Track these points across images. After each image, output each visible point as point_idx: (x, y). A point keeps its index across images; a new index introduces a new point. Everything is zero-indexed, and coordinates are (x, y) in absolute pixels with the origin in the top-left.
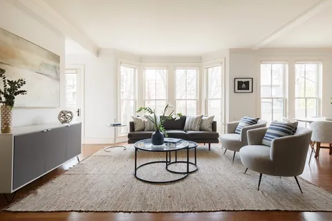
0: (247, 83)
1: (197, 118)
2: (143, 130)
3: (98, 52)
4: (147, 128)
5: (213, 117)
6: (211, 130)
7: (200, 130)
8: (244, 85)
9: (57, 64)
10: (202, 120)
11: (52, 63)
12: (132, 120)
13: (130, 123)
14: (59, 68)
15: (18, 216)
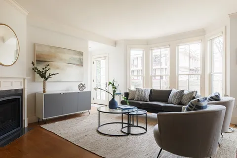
2: (133, 100)
3: (115, 44)
4: (136, 98)
7: (179, 104)
9: (81, 57)
10: (183, 95)
11: (77, 57)
12: (128, 91)
13: (125, 93)
14: (82, 59)
15: (44, 131)
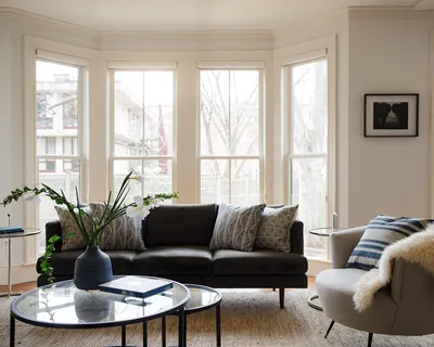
0: (402, 110)
1: (248, 212)
5: (294, 210)
6: (286, 247)
7: (255, 248)
8: (392, 114)
10: (262, 219)
13: (47, 227)
